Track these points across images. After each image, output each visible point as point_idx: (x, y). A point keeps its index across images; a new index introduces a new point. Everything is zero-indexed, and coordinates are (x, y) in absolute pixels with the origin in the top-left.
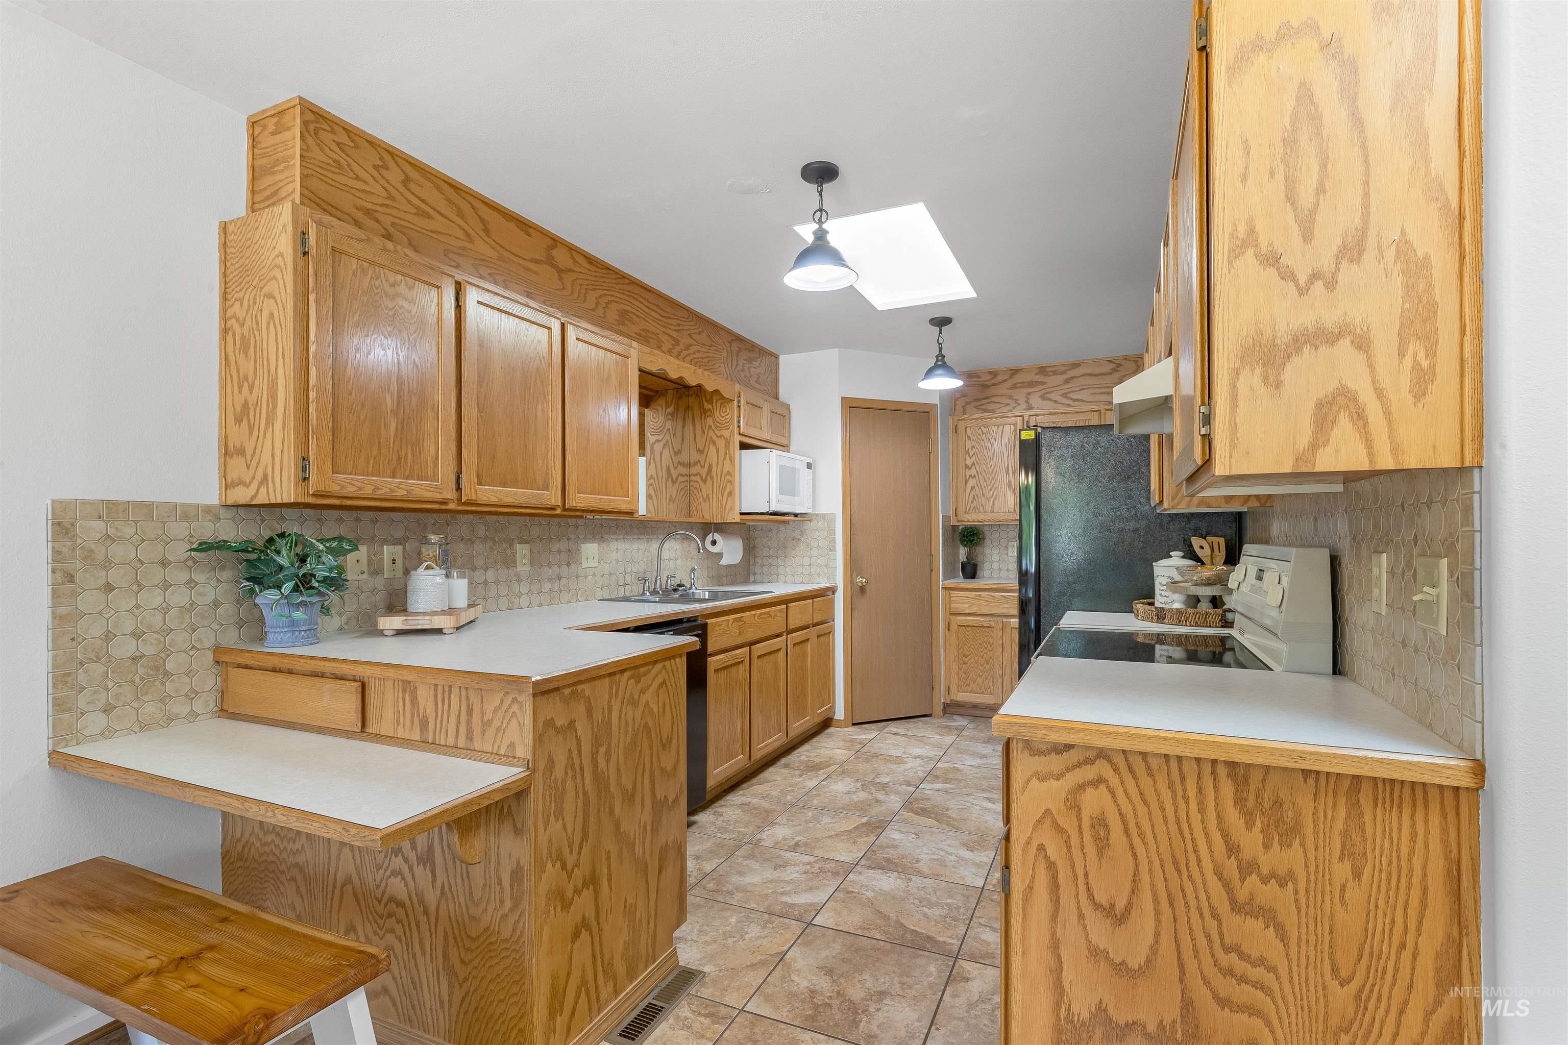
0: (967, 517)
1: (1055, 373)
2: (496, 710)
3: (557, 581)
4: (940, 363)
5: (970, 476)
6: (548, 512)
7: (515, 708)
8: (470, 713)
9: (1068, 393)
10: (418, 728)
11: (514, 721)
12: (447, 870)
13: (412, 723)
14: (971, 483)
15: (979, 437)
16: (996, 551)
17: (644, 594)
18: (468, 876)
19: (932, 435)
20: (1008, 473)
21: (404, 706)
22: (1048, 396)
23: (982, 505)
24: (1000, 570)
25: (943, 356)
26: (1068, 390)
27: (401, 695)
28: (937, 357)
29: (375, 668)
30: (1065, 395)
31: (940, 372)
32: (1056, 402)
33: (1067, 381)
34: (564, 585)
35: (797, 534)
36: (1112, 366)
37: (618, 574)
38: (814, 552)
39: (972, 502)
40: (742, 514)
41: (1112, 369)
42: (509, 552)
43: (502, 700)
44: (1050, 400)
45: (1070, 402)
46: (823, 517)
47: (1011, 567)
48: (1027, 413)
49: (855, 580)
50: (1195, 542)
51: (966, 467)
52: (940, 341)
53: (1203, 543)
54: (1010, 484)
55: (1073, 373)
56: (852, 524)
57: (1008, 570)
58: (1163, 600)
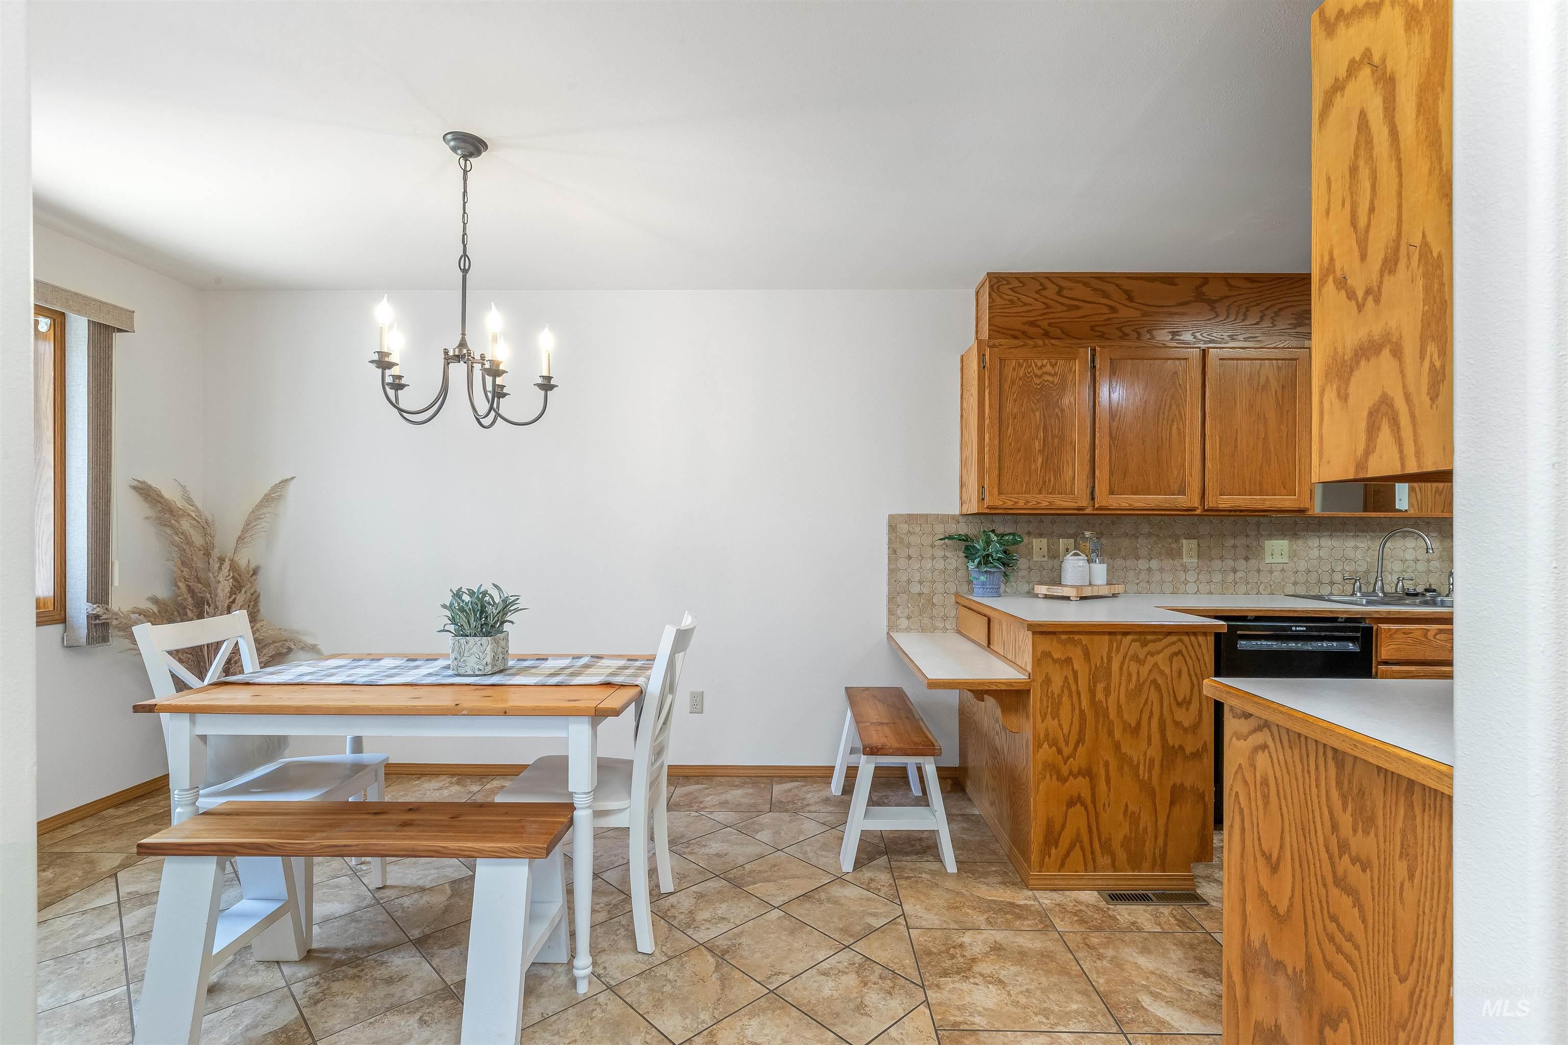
2: (1020, 636)
3: (1232, 574)
6: (1186, 513)
7: (1027, 640)
8: (1016, 641)
10: (1003, 648)
11: (1027, 648)
13: (1002, 645)
21: (1000, 634)
27: (998, 627)
34: (1241, 578)
42: (1174, 546)
43: (1023, 635)
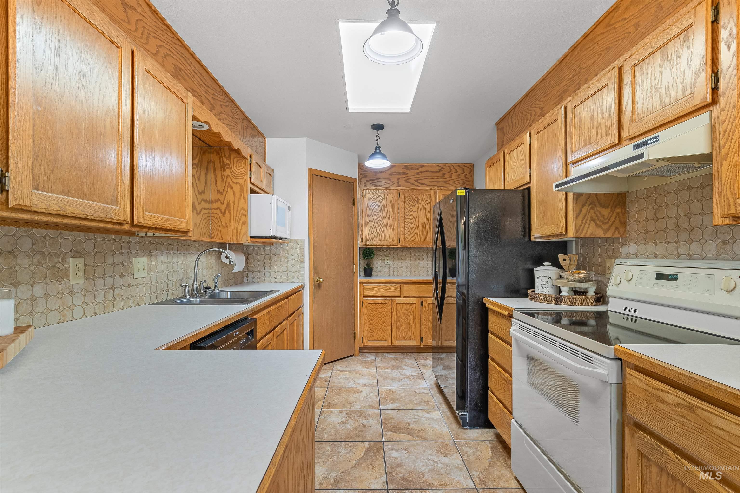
0: (368, 243)
1: (412, 169)
4: (378, 151)
5: (370, 221)
6: (116, 227)
9: (419, 180)
14: (370, 224)
15: (375, 199)
16: (379, 262)
17: (184, 297)
19: (354, 197)
20: (389, 220)
22: (408, 180)
23: (376, 237)
24: (381, 271)
25: (380, 148)
26: (419, 178)
28: (376, 148)
30: (417, 181)
31: (379, 156)
32: (412, 184)
33: (418, 174)
34: (118, 295)
35: (278, 252)
36: (440, 168)
37: (163, 281)
38: (290, 263)
39: (371, 235)
40: (251, 237)
41: (439, 170)
42: (61, 265)
44: (410, 182)
45: (419, 185)
46: (296, 241)
47: (387, 270)
48: (399, 188)
49: (316, 280)
50: (561, 257)
51: (368, 215)
52: (378, 138)
53: (566, 257)
54: (390, 226)
55: (420, 170)
56: (314, 246)
57: (385, 272)
58: (544, 290)
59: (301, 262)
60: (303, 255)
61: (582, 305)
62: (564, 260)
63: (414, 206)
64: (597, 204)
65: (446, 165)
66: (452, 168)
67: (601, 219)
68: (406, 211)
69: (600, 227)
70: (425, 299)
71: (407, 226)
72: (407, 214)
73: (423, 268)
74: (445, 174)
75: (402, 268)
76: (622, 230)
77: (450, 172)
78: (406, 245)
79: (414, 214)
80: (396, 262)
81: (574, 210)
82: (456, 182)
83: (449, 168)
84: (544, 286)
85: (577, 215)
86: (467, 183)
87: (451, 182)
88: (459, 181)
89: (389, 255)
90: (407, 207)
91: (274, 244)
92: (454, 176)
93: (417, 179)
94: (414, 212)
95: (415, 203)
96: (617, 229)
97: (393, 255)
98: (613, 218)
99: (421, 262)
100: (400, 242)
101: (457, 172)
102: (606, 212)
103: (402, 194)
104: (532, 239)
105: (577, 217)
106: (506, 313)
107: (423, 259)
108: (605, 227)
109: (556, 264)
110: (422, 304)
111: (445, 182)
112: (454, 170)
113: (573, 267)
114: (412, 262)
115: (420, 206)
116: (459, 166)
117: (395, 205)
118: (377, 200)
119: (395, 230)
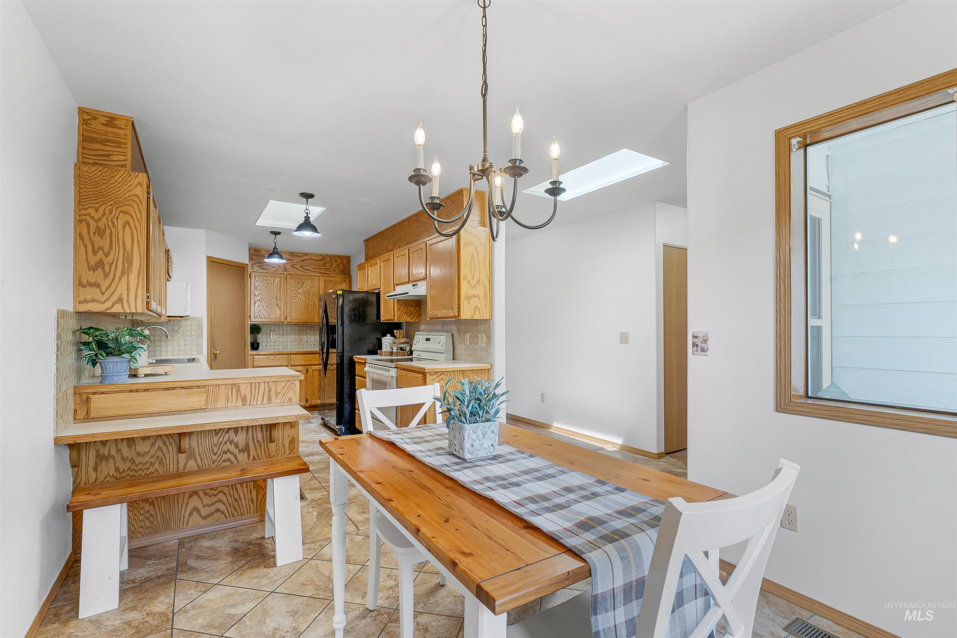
0: (256, 320)
1: (297, 256)
2: (283, 388)
4: (276, 252)
5: (258, 300)
7: (292, 386)
8: (270, 390)
9: (303, 266)
10: (241, 401)
11: (292, 391)
12: (256, 450)
13: (237, 400)
14: (258, 303)
15: (262, 281)
16: (264, 336)
18: (268, 449)
19: (246, 279)
20: (277, 299)
21: (232, 394)
22: (294, 266)
23: (264, 314)
24: (267, 345)
25: (277, 249)
26: (303, 265)
27: (230, 390)
28: (274, 250)
29: (219, 381)
30: (301, 267)
31: (277, 256)
32: (298, 269)
33: (303, 261)
36: (322, 258)
38: (188, 338)
39: (258, 313)
40: (168, 317)
41: (322, 259)
43: (286, 384)
44: (295, 268)
45: (304, 270)
46: (195, 318)
47: (272, 344)
48: (286, 273)
49: (212, 352)
50: (395, 331)
51: (255, 295)
52: (275, 241)
53: (398, 331)
54: (278, 305)
55: (305, 258)
56: (211, 323)
57: (271, 346)
58: (386, 350)
59: (199, 336)
60: (202, 331)
61: (402, 356)
62: (397, 333)
63: (300, 288)
64: (408, 305)
65: (327, 255)
66: (333, 258)
67: (410, 312)
68: (293, 292)
69: (409, 316)
70: (310, 366)
71: (293, 305)
72: (293, 295)
73: (307, 341)
74: (326, 262)
75: (287, 342)
76: (419, 318)
77: (331, 261)
78: (292, 321)
79: (300, 296)
80: (281, 336)
81: (397, 307)
82: (336, 270)
83: (330, 258)
84: (386, 348)
85: (398, 310)
86: (346, 271)
87: (331, 270)
88: (340, 269)
89: (274, 331)
90: (293, 289)
91: (171, 321)
92: (334, 265)
93: (302, 265)
94: (300, 293)
95: (300, 287)
96: (417, 317)
97: (279, 330)
98: (415, 312)
99: (305, 337)
100: (286, 319)
101: (337, 262)
102: (412, 309)
103: (288, 277)
104: (381, 321)
105: (398, 311)
106: (363, 361)
107: (307, 334)
108: (412, 316)
109: (393, 335)
110: (307, 371)
111: (326, 269)
112: (334, 260)
113: (401, 337)
114: (297, 337)
115: (305, 289)
116: (338, 257)
117: (281, 287)
118: (264, 281)
119: (282, 309)
